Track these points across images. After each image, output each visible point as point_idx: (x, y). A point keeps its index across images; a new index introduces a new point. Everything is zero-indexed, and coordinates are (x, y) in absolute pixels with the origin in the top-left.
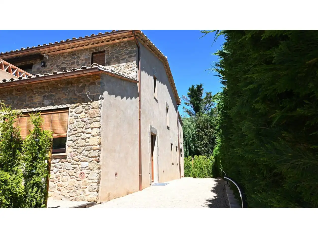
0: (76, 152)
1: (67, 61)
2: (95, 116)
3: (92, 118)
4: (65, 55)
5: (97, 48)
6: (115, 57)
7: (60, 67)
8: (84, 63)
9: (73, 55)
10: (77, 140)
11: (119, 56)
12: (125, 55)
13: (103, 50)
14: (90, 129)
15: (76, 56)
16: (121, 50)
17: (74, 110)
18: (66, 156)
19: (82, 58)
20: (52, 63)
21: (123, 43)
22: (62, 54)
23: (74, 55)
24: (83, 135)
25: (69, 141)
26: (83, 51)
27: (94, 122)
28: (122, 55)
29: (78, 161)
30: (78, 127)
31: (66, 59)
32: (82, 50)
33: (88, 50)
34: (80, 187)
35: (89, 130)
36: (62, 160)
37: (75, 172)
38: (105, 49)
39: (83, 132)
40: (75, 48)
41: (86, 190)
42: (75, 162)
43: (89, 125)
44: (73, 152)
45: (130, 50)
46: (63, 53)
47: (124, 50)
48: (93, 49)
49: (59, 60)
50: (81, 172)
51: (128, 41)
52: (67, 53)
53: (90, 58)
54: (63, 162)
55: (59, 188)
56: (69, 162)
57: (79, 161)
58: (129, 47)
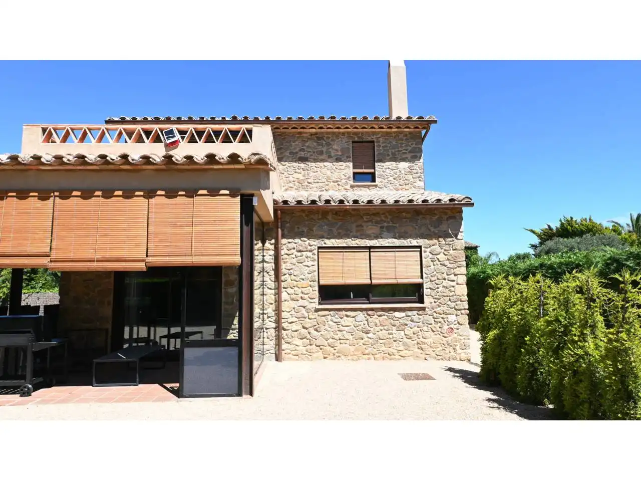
0: (437, 303)
1: (308, 147)
2: (459, 260)
3: (456, 262)
4: (303, 137)
5: (360, 135)
6: (390, 154)
7: (298, 157)
8: (341, 155)
9: (319, 138)
10: (438, 288)
11: (397, 153)
12: (406, 153)
13: (369, 139)
14: (453, 275)
15: (324, 142)
16: (399, 145)
17: (428, 250)
18: (425, 308)
19: (335, 147)
20: (282, 146)
21: (402, 135)
22: (298, 134)
23: (320, 140)
24: (445, 283)
25: (427, 288)
26: (337, 135)
27: (458, 267)
28: (401, 152)
29: (441, 314)
30: (437, 271)
31: (307, 144)
32: (334, 133)
33: (345, 135)
34: (448, 344)
35: (452, 277)
36: (420, 312)
37: (440, 327)
38: (374, 138)
39: (445, 279)
40: (325, 130)
41: (458, 348)
42: (439, 315)
43: (452, 271)
44: (433, 303)
45: (412, 146)
46: (300, 133)
47: (404, 145)
48: (353, 134)
49: (293, 144)
50: (448, 327)
51: (410, 133)
52: (309, 134)
53: (349, 148)
54: (421, 315)
55: (419, 345)
56: (429, 315)
57: (443, 314)
58: (412, 142)
